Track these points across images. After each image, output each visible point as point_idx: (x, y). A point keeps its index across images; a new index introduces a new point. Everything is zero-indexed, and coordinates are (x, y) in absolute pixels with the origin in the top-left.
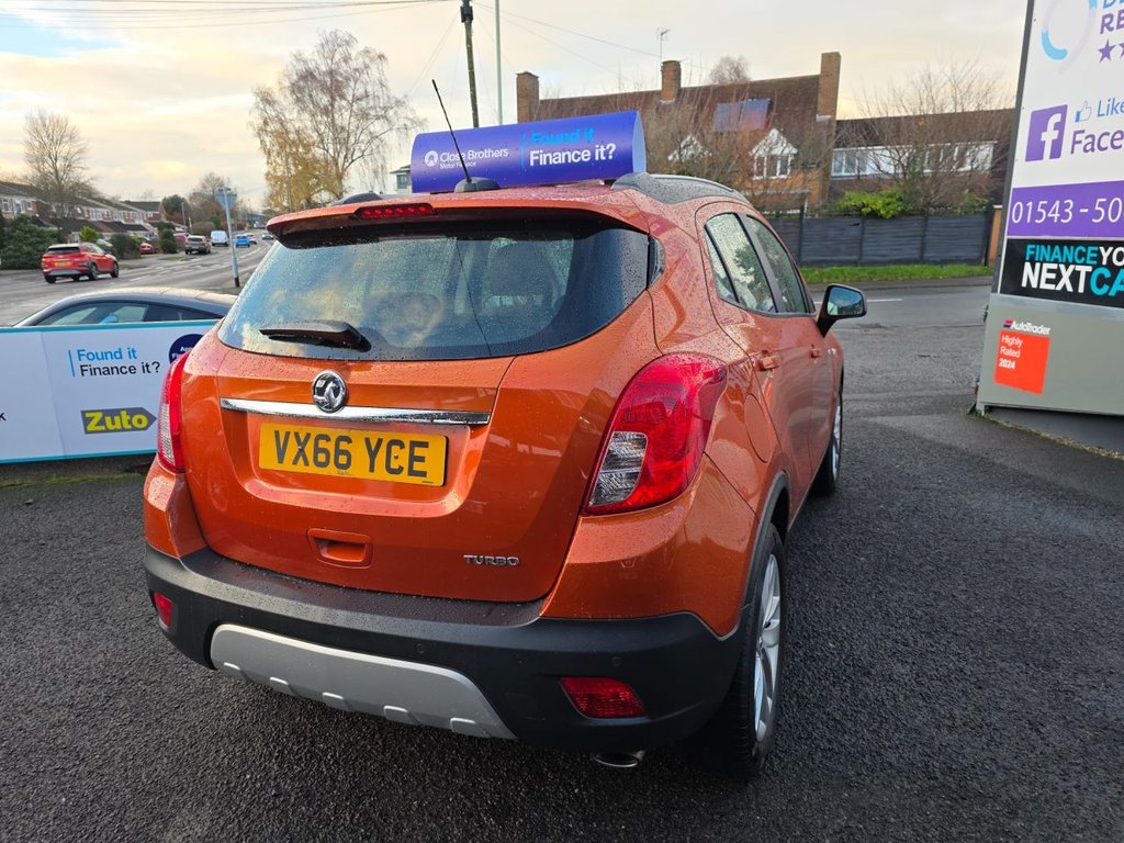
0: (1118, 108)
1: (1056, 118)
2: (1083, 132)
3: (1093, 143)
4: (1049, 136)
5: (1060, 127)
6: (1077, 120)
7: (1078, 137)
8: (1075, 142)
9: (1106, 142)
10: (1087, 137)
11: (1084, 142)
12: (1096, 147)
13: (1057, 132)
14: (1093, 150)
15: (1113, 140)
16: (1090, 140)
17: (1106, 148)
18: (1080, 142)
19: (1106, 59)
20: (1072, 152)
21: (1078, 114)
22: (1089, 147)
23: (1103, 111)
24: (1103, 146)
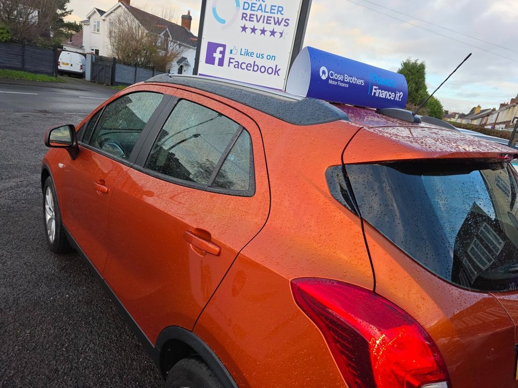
0: (249, 54)
1: (220, 49)
2: (234, 59)
3: (238, 65)
4: (217, 56)
5: (223, 53)
6: (231, 53)
7: (231, 60)
8: (230, 62)
9: (244, 66)
10: (235, 62)
11: (234, 63)
12: (239, 67)
13: (221, 55)
14: (238, 68)
15: (247, 66)
16: (237, 63)
17: (244, 69)
18: (232, 63)
19: (244, 31)
20: (229, 66)
21: (231, 51)
22: (236, 66)
23: (243, 53)
24: (243, 67)
